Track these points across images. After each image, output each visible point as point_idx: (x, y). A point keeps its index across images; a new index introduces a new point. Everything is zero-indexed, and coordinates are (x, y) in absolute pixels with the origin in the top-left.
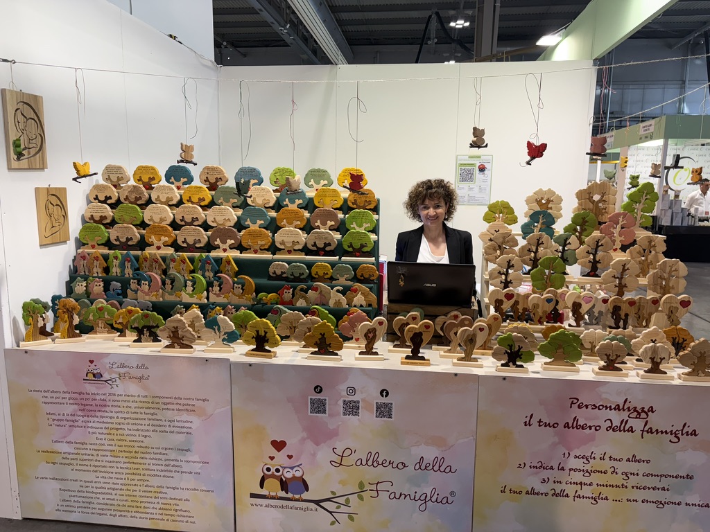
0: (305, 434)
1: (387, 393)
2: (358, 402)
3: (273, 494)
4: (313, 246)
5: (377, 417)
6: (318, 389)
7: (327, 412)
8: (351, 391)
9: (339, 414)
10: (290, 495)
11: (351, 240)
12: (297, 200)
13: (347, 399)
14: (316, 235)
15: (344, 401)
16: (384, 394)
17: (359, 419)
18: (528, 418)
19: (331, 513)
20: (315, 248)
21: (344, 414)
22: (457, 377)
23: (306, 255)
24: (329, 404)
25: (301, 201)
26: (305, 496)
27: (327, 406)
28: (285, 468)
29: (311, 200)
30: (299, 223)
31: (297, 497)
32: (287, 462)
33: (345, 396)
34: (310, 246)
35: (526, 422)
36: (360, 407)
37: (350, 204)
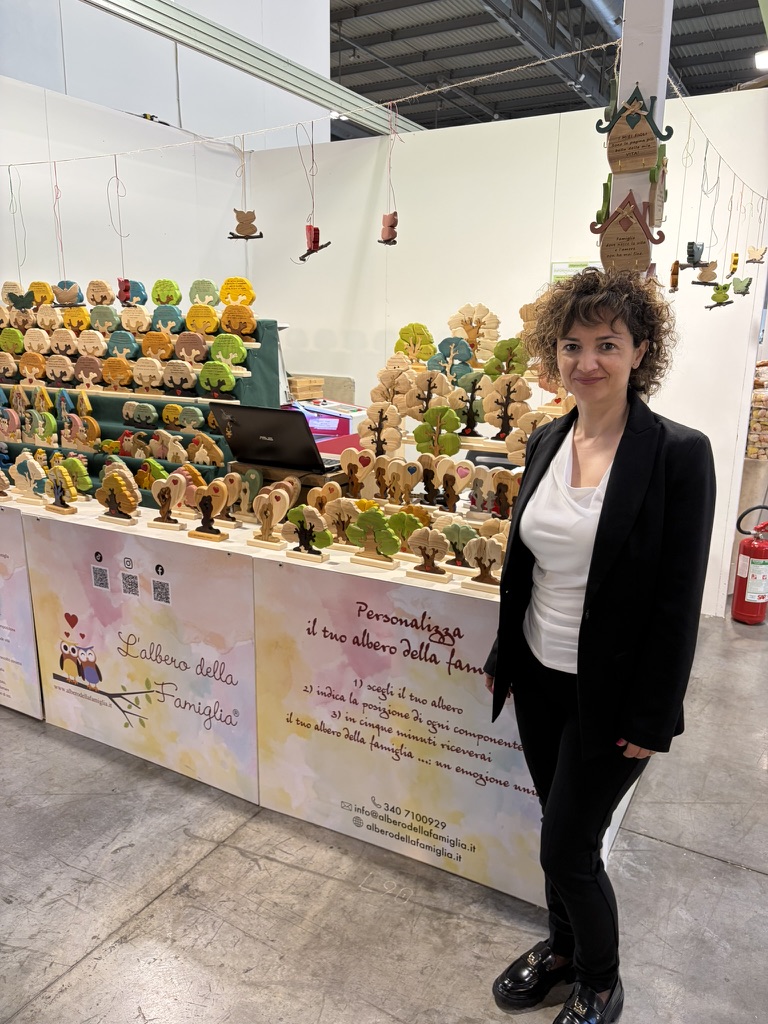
0: (91, 611)
1: (163, 570)
2: (136, 578)
3: (72, 678)
4: (170, 382)
5: (155, 599)
6: (99, 557)
7: (109, 586)
9: (120, 591)
10: (86, 683)
11: (208, 375)
12: (169, 323)
13: (125, 573)
14: (172, 368)
15: (123, 574)
16: (160, 571)
17: (138, 600)
18: (311, 624)
19: (124, 712)
20: (172, 386)
21: (125, 591)
22: (230, 558)
23: (165, 394)
24: (110, 577)
25: (175, 323)
26: (100, 686)
27: (108, 578)
28: (79, 648)
29: (184, 321)
31: (93, 686)
32: (80, 642)
33: (124, 569)
34: (167, 383)
35: (309, 629)
36: (138, 585)
37: (224, 327)
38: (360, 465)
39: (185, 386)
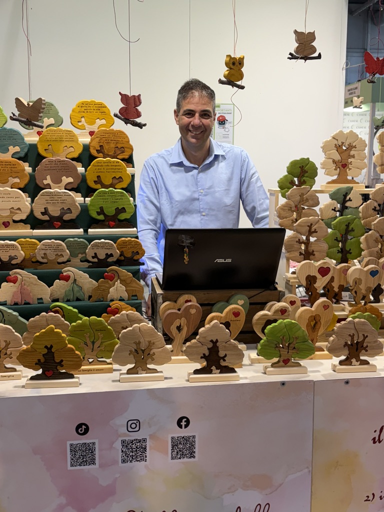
0: (63, 500)
1: (188, 422)
2: (145, 440)
4: (43, 214)
5: (172, 458)
6: (83, 429)
7: (97, 461)
8: (134, 426)
9: (116, 462)
11: (101, 203)
12: (11, 148)
13: (127, 439)
14: (48, 198)
16: (183, 423)
17: (146, 467)
18: (378, 433)
20: (46, 218)
21: (124, 461)
22: (285, 386)
23: (33, 228)
24: (100, 450)
25: (17, 149)
27: (97, 452)
29: (33, 147)
30: (17, 180)
33: (125, 435)
34: (38, 215)
35: (374, 439)
36: (148, 448)
37: (94, 152)
38: (319, 276)
39: (67, 217)
